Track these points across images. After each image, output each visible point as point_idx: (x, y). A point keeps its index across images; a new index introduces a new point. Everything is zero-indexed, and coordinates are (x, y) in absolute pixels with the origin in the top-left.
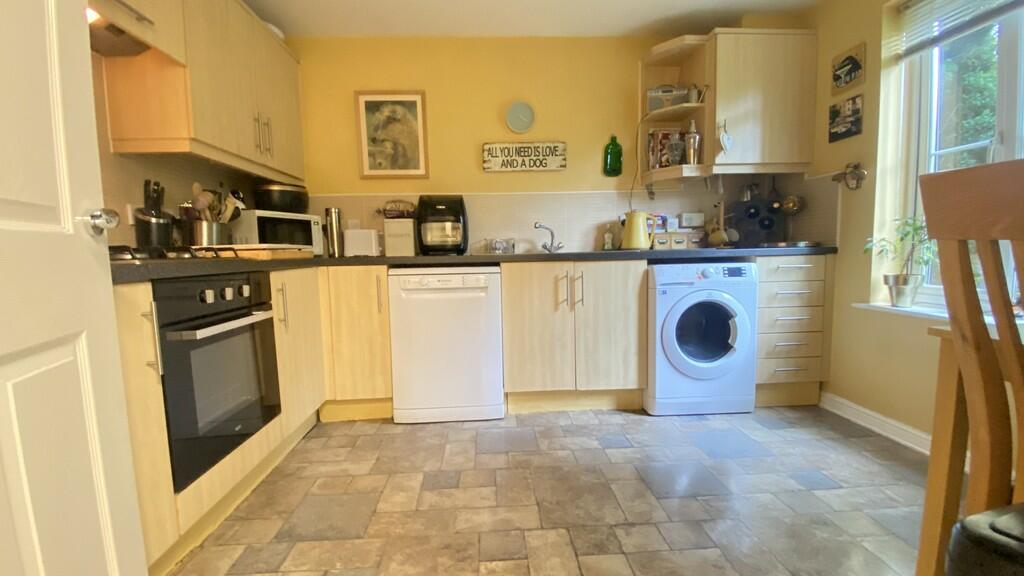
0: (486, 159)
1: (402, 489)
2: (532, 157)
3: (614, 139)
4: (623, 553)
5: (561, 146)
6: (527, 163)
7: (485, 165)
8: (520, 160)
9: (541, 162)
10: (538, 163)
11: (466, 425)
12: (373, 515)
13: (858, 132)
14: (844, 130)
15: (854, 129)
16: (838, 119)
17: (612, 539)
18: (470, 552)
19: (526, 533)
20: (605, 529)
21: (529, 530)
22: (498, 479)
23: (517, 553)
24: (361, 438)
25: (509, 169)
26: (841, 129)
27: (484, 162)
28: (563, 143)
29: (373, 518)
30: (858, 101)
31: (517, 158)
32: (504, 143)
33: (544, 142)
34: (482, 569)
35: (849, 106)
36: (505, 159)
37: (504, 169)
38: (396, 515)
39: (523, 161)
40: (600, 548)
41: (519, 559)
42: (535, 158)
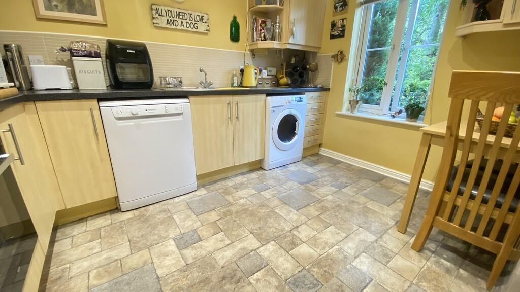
0: (155, 16)
1: (166, 255)
2: (188, 21)
3: (235, 18)
4: (304, 242)
5: (206, 17)
6: (185, 24)
7: (155, 21)
8: (180, 21)
9: (194, 26)
10: (192, 26)
11: (176, 200)
12: (159, 281)
13: (343, 36)
14: (337, 34)
15: (341, 34)
16: (334, 28)
17: (294, 237)
18: (238, 275)
19: (258, 251)
20: (288, 234)
21: (258, 248)
22: (221, 227)
23: (262, 264)
24: (102, 230)
25: (172, 27)
26: (336, 33)
27: (154, 18)
28: (207, 14)
29: (161, 282)
30: (345, 21)
31: (177, 19)
32: (168, 6)
33: (195, 12)
34: (252, 281)
35: (340, 22)
36: (169, 19)
37: (168, 26)
38: (175, 273)
39: (182, 22)
40: (294, 244)
41: (265, 266)
42: (190, 22)
